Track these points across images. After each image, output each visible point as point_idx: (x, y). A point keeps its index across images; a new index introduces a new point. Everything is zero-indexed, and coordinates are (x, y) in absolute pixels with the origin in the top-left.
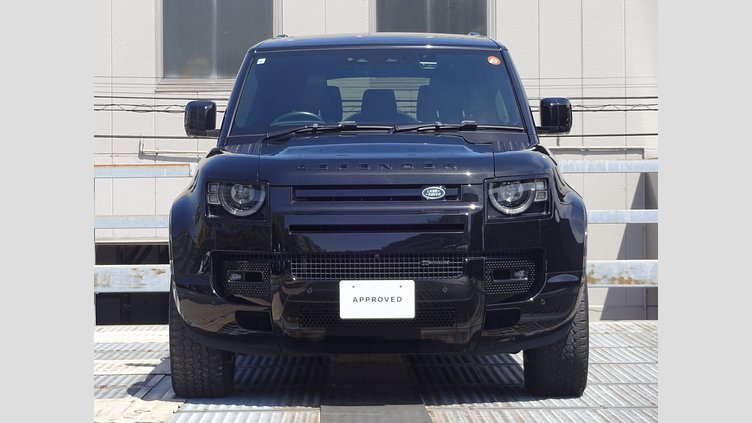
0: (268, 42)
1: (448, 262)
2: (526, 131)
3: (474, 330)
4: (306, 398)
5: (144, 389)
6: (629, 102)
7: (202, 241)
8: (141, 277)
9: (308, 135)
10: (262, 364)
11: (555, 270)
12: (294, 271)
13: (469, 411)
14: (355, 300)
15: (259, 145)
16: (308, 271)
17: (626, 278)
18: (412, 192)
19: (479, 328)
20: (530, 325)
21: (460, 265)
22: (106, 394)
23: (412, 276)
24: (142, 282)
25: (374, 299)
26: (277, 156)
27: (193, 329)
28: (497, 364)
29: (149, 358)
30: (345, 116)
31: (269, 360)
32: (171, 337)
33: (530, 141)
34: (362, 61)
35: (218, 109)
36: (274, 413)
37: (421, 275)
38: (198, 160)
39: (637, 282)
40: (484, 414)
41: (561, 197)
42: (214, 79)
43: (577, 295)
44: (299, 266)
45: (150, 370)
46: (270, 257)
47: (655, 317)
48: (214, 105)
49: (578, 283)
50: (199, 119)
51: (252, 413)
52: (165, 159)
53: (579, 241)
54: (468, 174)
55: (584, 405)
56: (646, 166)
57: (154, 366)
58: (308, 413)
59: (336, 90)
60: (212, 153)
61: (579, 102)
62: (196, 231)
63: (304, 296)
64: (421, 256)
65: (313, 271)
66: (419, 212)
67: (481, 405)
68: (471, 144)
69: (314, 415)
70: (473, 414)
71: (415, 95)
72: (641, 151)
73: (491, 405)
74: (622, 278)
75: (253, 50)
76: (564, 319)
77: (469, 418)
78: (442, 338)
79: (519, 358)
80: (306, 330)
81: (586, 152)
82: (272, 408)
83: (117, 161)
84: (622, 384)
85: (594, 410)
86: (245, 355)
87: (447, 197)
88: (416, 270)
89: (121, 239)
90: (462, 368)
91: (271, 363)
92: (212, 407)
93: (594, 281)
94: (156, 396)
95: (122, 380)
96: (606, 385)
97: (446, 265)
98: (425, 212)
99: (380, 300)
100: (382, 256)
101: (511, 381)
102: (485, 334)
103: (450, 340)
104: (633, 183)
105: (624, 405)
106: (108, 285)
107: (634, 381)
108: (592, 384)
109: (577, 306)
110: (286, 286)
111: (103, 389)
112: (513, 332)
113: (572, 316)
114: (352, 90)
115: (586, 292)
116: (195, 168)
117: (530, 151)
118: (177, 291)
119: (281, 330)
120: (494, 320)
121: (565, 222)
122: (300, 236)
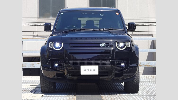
0: (64, 9)
1: (106, 61)
2: (125, 30)
3: (112, 77)
4: (73, 93)
5: (34, 91)
6: (149, 23)
7: (48, 56)
8: (34, 65)
9: (73, 31)
10: (62, 85)
11: (131, 63)
12: (70, 63)
13: (111, 96)
14: (84, 70)
15: (62, 34)
16: (73, 63)
17: (148, 65)
18: (98, 45)
19: (113, 77)
20: (125, 76)
21: (109, 62)
22: (25, 92)
23: (98, 64)
24: (34, 66)
25: (89, 70)
26: (66, 36)
27: (46, 77)
28: (118, 85)
29: (35, 84)
30: (82, 27)
31: (64, 84)
32: (41, 79)
33: (126, 33)
34: (86, 14)
35: (52, 25)
36: (65, 97)
37: (100, 64)
38: (47, 37)
39: (151, 66)
40: (115, 97)
41: (133, 46)
42: (51, 18)
43: (137, 69)
44: (71, 62)
45: (36, 87)
46: (64, 60)
47: (155, 74)
48: (51, 24)
49: (137, 66)
50: (47, 27)
51: (60, 97)
52: (39, 37)
53: (137, 56)
54: (111, 40)
55: (138, 95)
56: (153, 38)
57: (37, 86)
58: (73, 97)
59: (80, 21)
60: (50, 35)
61: (137, 23)
62: (47, 54)
63: (72, 69)
64: (100, 60)
65: (74, 63)
66: (99, 49)
67: (114, 95)
68: (112, 33)
69: (74, 97)
70: (112, 97)
71: (99, 22)
72: (152, 35)
73: (116, 95)
74: (147, 65)
75: (60, 11)
76: (134, 75)
77: (111, 98)
78: (105, 79)
79: (123, 84)
80: (73, 77)
81: (139, 35)
82: (64, 96)
83: (28, 37)
84: (147, 90)
85: (141, 96)
86: (58, 83)
87: (106, 46)
88: (99, 63)
89: (29, 56)
90: (109, 86)
91: (64, 85)
92: (50, 95)
93: (141, 66)
94: (37, 93)
95: (29, 89)
96: (144, 90)
97: (106, 62)
98: (101, 49)
99: (90, 70)
100: (91, 60)
101: (121, 89)
102: (115, 78)
103: (107, 80)
104: (150, 42)
105: (148, 95)
106: (26, 67)
107: (150, 89)
108: (140, 90)
109: (137, 72)
110: (68, 67)
111: (25, 91)
112: (122, 78)
113: (136, 74)
114: (84, 20)
115: (139, 68)
116: (46, 39)
117: (126, 35)
118: (42, 68)
119: (67, 77)
120: (117, 75)
121: (134, 52)
122: (71, 55)
